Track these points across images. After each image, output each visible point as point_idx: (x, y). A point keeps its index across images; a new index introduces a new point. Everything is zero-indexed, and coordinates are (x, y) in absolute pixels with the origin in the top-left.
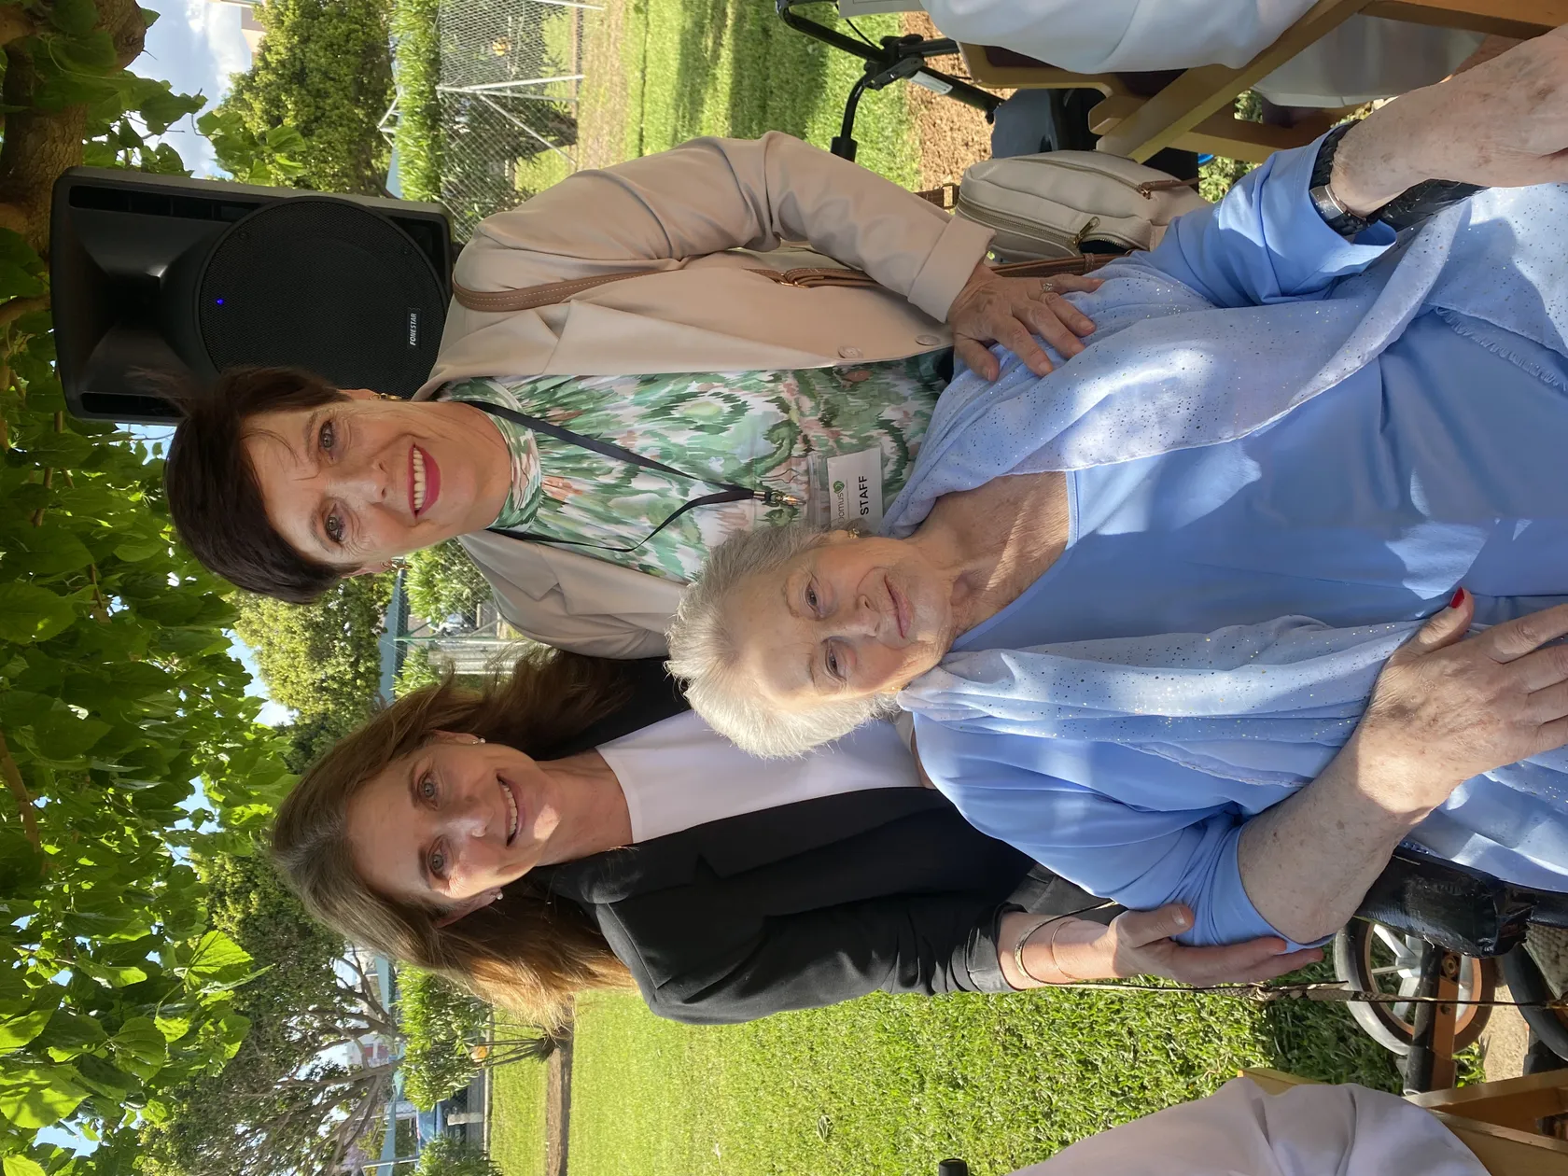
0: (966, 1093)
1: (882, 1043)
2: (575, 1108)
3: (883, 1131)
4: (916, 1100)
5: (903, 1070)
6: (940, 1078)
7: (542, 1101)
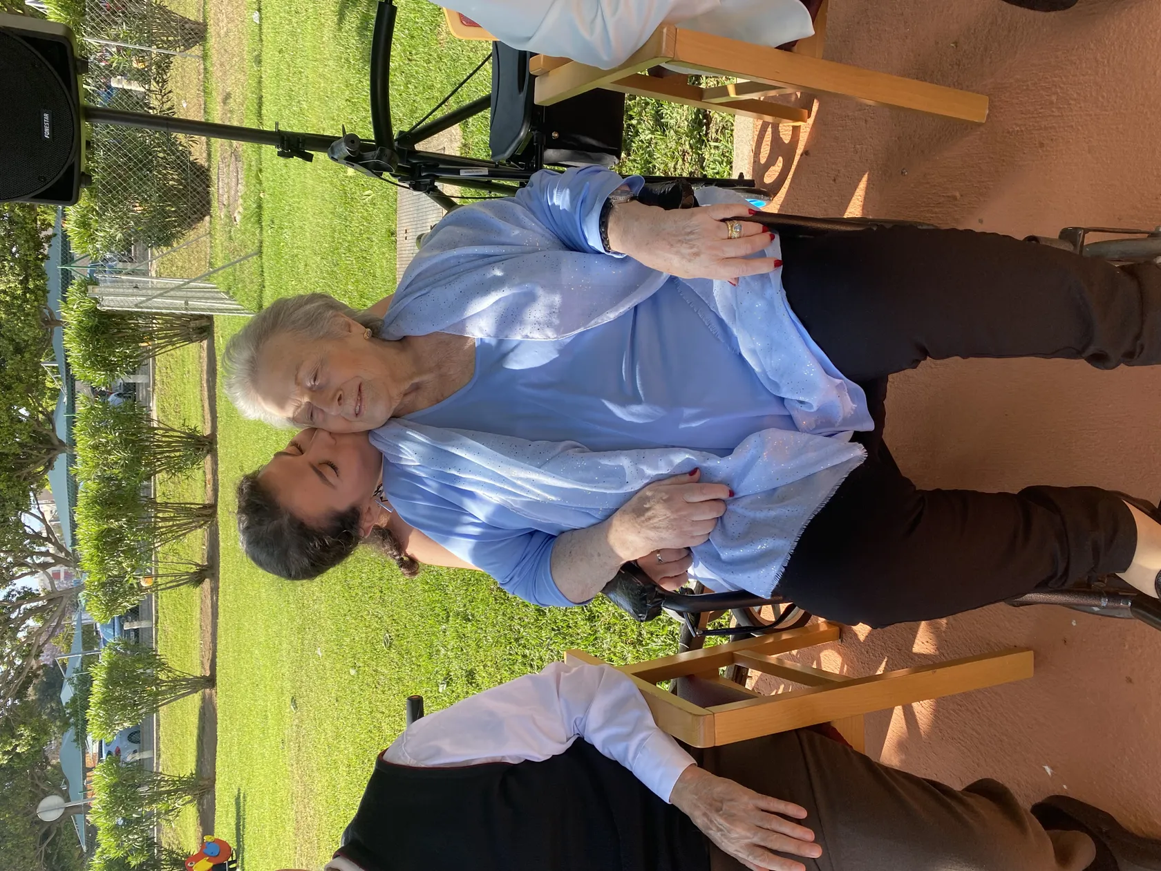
0: (472, 625)
1: (425, 591)
2: (221, 620)
3: (424, 645)
4: (444, 627)
5: (436, 608)
6: (458, 615)
7: (197, 613)
